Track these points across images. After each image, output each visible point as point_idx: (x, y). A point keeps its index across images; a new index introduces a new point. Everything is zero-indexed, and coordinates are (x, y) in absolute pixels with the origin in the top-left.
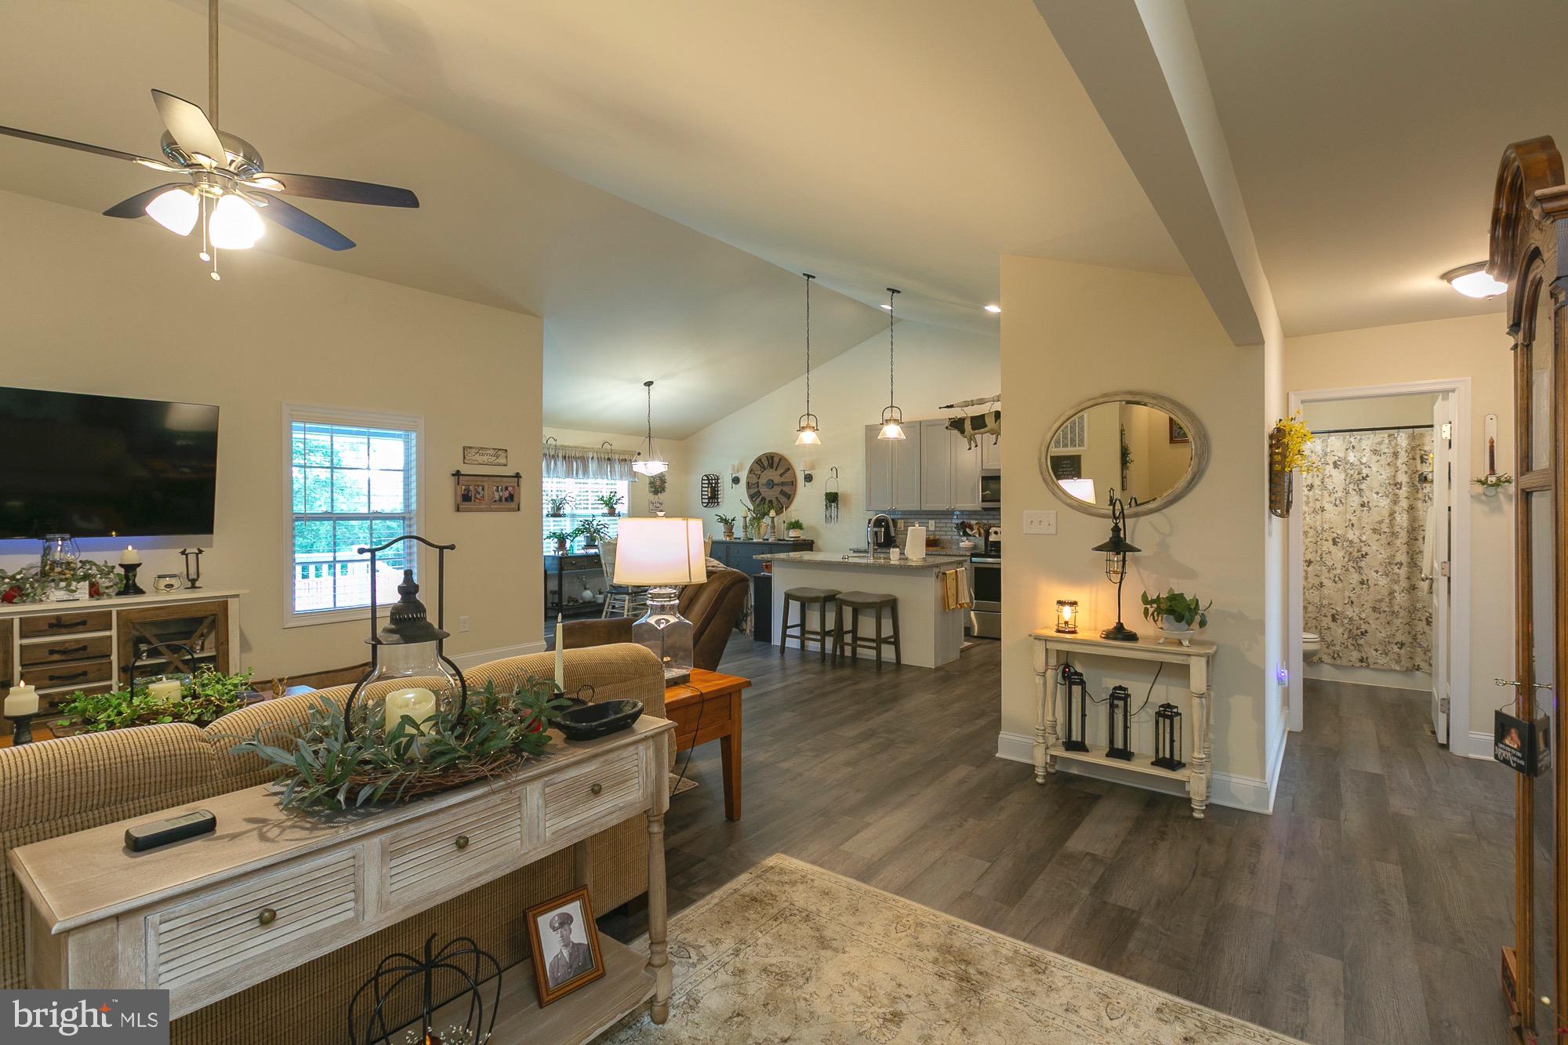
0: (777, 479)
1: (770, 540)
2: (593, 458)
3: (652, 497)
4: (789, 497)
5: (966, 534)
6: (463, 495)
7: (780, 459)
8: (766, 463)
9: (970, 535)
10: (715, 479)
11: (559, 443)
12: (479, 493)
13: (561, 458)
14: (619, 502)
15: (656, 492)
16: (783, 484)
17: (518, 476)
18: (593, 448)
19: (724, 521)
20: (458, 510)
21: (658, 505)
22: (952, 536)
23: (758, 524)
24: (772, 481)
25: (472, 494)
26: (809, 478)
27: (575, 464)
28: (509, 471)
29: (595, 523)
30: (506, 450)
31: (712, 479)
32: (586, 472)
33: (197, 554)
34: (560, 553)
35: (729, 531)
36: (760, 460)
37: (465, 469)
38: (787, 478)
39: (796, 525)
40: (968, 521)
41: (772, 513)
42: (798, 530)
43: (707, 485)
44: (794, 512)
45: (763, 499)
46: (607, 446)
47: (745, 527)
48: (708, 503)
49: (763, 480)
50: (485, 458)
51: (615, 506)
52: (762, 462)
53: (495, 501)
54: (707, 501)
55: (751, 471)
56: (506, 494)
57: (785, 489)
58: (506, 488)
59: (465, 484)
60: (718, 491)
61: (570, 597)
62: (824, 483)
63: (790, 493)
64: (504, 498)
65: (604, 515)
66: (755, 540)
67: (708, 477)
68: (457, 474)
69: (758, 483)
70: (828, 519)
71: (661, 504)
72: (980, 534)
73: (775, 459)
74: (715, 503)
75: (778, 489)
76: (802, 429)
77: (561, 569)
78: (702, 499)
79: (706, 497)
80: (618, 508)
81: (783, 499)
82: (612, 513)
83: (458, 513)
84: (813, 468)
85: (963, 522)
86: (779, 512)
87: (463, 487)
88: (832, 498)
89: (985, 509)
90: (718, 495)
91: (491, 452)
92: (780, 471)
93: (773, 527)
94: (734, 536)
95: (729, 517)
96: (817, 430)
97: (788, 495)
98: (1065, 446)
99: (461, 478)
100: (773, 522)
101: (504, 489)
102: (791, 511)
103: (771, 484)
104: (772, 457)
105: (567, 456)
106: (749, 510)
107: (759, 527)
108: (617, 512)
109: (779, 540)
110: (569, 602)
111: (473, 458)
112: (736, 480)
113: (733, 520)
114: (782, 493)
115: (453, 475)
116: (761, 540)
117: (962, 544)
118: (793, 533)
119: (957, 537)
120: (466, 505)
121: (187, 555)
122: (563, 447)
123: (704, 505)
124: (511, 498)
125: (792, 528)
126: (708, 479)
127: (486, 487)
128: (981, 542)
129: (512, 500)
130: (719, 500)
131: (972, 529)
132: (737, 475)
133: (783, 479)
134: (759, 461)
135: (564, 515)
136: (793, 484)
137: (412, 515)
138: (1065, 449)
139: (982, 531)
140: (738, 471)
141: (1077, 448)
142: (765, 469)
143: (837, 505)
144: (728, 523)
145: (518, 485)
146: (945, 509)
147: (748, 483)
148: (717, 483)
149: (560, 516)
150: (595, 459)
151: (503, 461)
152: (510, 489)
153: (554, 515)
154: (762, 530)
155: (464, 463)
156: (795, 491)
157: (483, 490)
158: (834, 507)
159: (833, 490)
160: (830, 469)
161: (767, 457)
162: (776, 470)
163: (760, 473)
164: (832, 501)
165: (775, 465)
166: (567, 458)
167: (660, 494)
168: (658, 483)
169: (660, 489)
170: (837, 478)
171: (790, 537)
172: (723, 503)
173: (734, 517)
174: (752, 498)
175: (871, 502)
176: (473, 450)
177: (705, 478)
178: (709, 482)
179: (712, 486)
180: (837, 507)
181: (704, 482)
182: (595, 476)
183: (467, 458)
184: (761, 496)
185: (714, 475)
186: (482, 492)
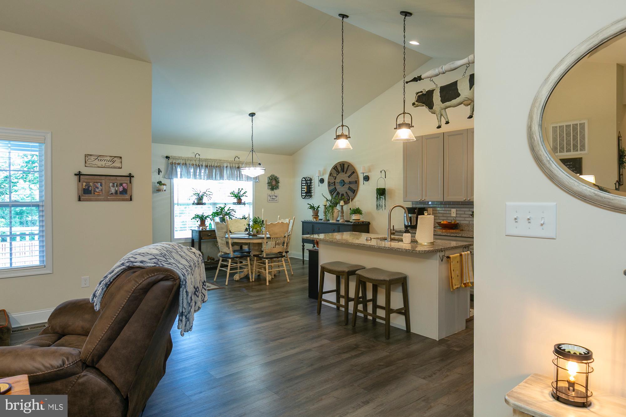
0: (347, 180)
1: (340, 222)
2: (227, 167)
3: (270, 192)
4: (354, 192)
7: (348, 166)
8: (339, 169)
10: (309, 180)
11: (201, 157)
12: (98, 188)
14: (244, 195)
15: (272, 189)
16: (350, 183)
17: (130, 176)
18: (227, 161)
19: (312, 207)
20: (80, 200)
21: (274, 197)
22: (469, 221)
23: (332, 210)
24: (343, 181)
25: (91, 189)
26: (367, 178)
27: (214, 171)
28: (124, 172)
29: (226, 209)
30: (121, 158)
31: (308, 180)
32: (222, 177)
34: (201, 228)
35: (316, 215)
36: (336, 166)
37: (86, 171)
38: (352, 179)
39: (357, 211)
41: (342, 203)
42: (359, 215)
43: (305, 184)
44: (357, 202)
45: (338, 193)
46: (237, 159)
47: (325, 213)
48: (305, 196)
49: (338, 180)
50: (103, 163)
51: (242, 198)
52: (337, 169)
53: (112, 194)
54: (305, 194)
55: (331, 174)
56: (121, 189)
57: (352, 186)
58: (121, 185)
59: (86, 181)
60: (311, 188)
61: (208, 257)
62: (376, 182)
63: (354, 189)
64: (118, 192)
65: (234, 204)
66: (331, 221)
67: (305, 179)
68: (79, 175)
69: (335, 182)
70: (378, 207)
71: (276, 196)
73: (345, 165)
74: (309, 196)
75: (347, 186)
76: (338, 137)
77: (200, 238)
78: (301, 193)
79: (304, 192)
80: (244, 199)
81: (350, 194)
82: (239, 202)
83: (80, 202)
84: (370, 171)
86: (346, 203)
87: (84, 184)
88: (381, 192)
90: (311, 190)
91: (108, 158)
92: (349, 174)
93: (342, 212)
94: (319, 218)
95: (316, 206)
98: (568, 150)
99: (81, 176)
100: (342, 209)
101: (119, 185)
102: (355, 202)
103: (343, 183)
104: (344, 164)
106: (327, 200)
107: (333, 212)
108: (243, 202)
109: (346, 221)
110: (208, 260)
111: (93, 163)
112: (322, 181)
113: (318, 207)
114: (350, 189)
115: (76, 175)
116: (335, 222)
118: (355, 217)
120: (87, 196)
123: (303, 197)
124: (125, 191)
125: (354, 214)
126: (306, 181)
127: (103, 183)
129: (126, 193)
130: (311, 194)
132: (322, 177)
133: (350, 180)
134: (335, 168)
135: (205, 204)
136: (357, 182)
137: (46, 204)
138: (568, 153)
140: (323, 175)
141: (579, 152)
142: (339, 173)
143: (385, 197)
144: (315, 210)
145: (130, 182)
147: (329, 182)
148: (311, 183)
149: (202, 204)
150: (229, 167)
151: (119, 165)
152: (124, 185)
153: (198, 204)
154: (335, 215)
155: (86, 166)
156: (358, 187)
157: (101, 186)
158: (383, 199)
159: (382, 187)
160: (381, 172)
161: (340, 165)
162: (346, 173)
163: (335, 175)
164: (381, 194)
165: (345, 170)
166: (208, 167)
167: (275, 190)
168: (274, 183)
169: (275, 187)
170: (385, 178)
171: (354, 220)
172: (313, 196)
173: (319, 206)
174: (331, 193)
175: (406, 197)
176: (92, 158)
177: (304, 179)
178: (306, 182)
179: (308, 185)
180: (385, 198)
181: (303, 182)
182: (229, 178)
183: (88, 162)
184: (336, 191)
185: (308, 177)
186: (100, 188)
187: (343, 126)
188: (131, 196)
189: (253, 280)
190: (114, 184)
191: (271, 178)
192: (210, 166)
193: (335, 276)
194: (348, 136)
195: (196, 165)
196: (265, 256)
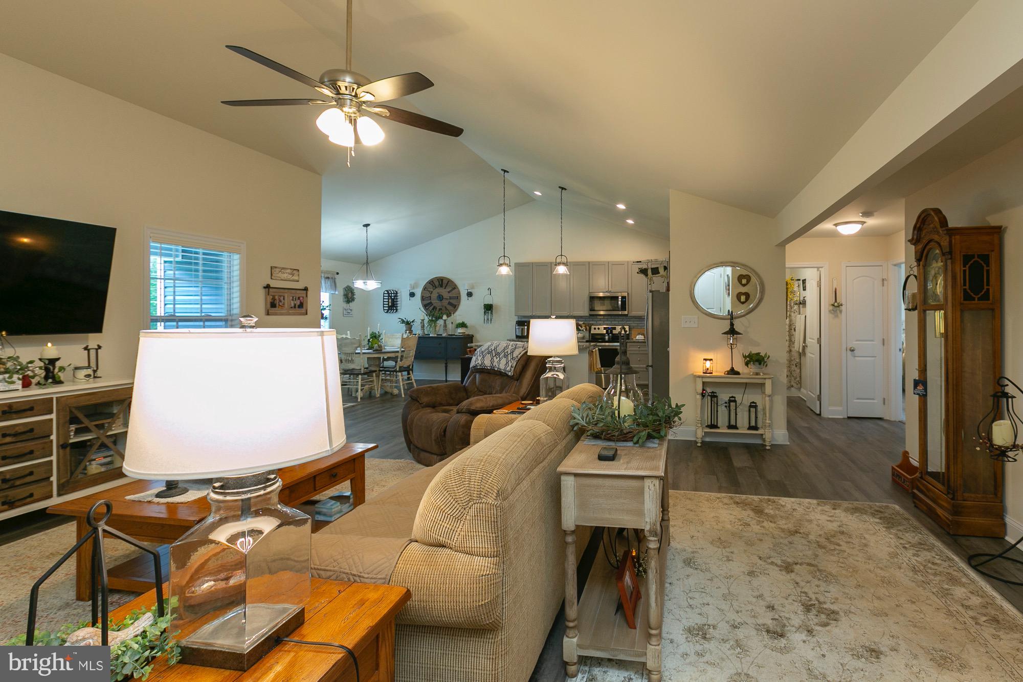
0: (446, 295)
1: (444, 335)
3: (345, 305)
4: (455, 307)
5: (578, 330)
6: (271, 302)
7: (448, 282)
8: (437, 284)
10: (394, 293)
12: (280, 301)
15: (348, 302)
16: (450, 298)
17: (306, 289)
19: (403, 322)
20: (268, 314)
21: (349, 311)
23: (434, 324)
24: (442, 296)
25: (277, 302)
26: (470, 294)
28: (300, 286)
30: (298, 270)
31: (391, 293)
33: (97, 350)
35: (408, 329)
37: (273, 284)
38: (453, 294)
39: (463, 325)
40: (578, 322)
41: (445, 317)
42: (465, 329)
43: (387, 297)
44: (460, 316)
45: (435, 308)
47: (423, 327)
48: (388, 310)
49: (433, 295)
50: (285, 276)
52: (434, 283)
53: (292, 307)
54: (387, 308)
55: (425, 288)
56: (298, 303)
57: (451, 301)
58: (299, 298)
59: (273, 294)
60: (397, 302)
62: (481, 297)
64: (297, 306)
66: (431, 335)
68: (268, 287)
69: (430, 297)
70: (485, 321)
71: (351, 310)
72: (586, 330)
73: (444, 281)
74: (394, 310)
75: (446, 301)
76: (501, 265)
78: (384, 307)
79: (387, 306)
81: (450, 307)
83: (268, 316)
84: (473, 288)
86: (449, 317)
87: (271, 297)
88: (489, 308)
89: (590, 315)
90: (396, 304)
91: (289, 271)
92: (449, 289)
93: (445, 326)
95: (409, 320)
97: (454, 305)
99: (270, 290)
100: (445, 323)
101: (297, 298)
102: (456, 316)
103: (441, 298)
104: (442, 280)
107: (435, 326)
109: (449, 335)
111: (277, 275)
112: (412, 295)
113: (413, 322)
114: (450, 304)
115: (265, 288)
116: (436, 335)
118: (460, 330)
120: (272, 310)
121: (89, 350)
123: (386, 311)
124: (301, 306)
125: (459, 327)
126: (388, 293)
128: (587, 335)
129: (302, 307)
130: (398, 308)
132: (413, 291)
133: (450, 295)
134: (431, 282)
136: (458, 298)
137: (233, 318)
139: (588, 328)
140: (414, 288)
142: (436, 288)
143: (492, 312)
144: (408, 324)
145: (307, 296)
146: (566, 315)
147: (422, 297)
148: (396, 296)
151: (296, 278)
152: (301, 298)
154: (438, 328)
155: (271, 279)
156: (460, 302)
157: (284, 299)
158: (489, 313)
159: (490, 303)
160: (485, 290)
161: (438, 280)
162: (444, 288)
163: (432, 290)
165: (444, 285)
167: (350, 303)
168: (349, 295)
169: (351, 300)
170: (491, 295)
171: (459, 333)
172: (399, 310)
173: (414, 320)
174: (425, 307)
175: (516, 310)
176: (277, 270)
177: (386, 292)
178: (389, 295)
179: (392, 298)
181: (385, 295)
183: (273, 275)
184: (433, 306)
185: (393, 290)
186: (283, 301)
187: (504, 256)
188: (307, 310)
190: (293, 297)
191: (347, 289)
196: (398, 369)
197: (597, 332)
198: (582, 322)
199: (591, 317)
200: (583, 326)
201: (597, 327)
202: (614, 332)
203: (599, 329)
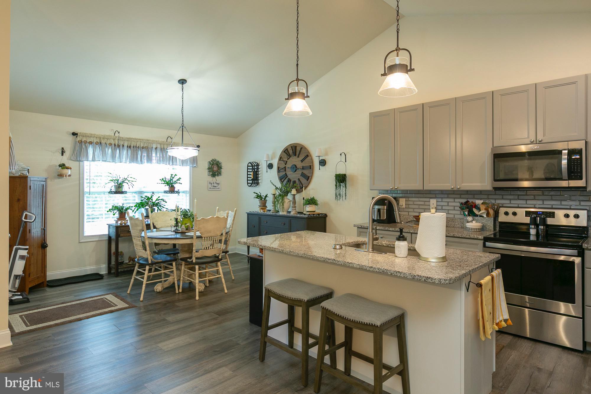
0: (300, 165)
1: (292, 214)
2: (156, 148)
3: (211, 179)
4: (308, 178)
5: (471, 213)
7: (301, 148)
8: (291, 152)
9: (477, 216)
10: (256, 166)
11: (121, 135)
13: (125, 147)
14: (178, 182)
15: (214, 175)
16: (303, 168)
18: (156, 141)
19: (259, 197)
21: (215, 185)
22: (454, 214)
23: (283, 200)
24: (296, 166)
26: (323, 163)
27: (140, 152)
29: (154, 199)
31: (255, 166)
32: (149, 159)
34: (119, 222)
35: (264, 205)
36: (287, 149)
38: (306, 163)
39: (312, 202)
40: (474, 201)
41: (294, 191)
42: (314, 206)
43: (251, 170)
44: (311, 191)
45: (289, 180)
46: (169, 140)
47: (274, 203)
48: (252, 184)
49: (289, 165)
51: (175, 185)
52: (288, 152)
54: (251, 182)
55: (280, 159)
57: (305, 172)
60: (258, 174)
62: (335, 166)
63: (308, 175)
65: (166, 192)
66: (281, 213)
67: (252, 164)
69: (285, 167)
70: (338, 196)
71: (218, 184)
72: (488, 214)
73: (297, 148)
74: (256, 183)
75: (299, 172)
76: (292, 96)
77: (118, 235)
78: (247, 180)
79: (250, 179)
80: (177, 187)
81: (303, 181)
82: (172, 190)
84: (326, 154)
85: (468, 202)
86: (299, 191)
88: (341, 179)
89: (496, 189)
90: (258, 177)
92: (302, 158)
93: (294, 202)
94: (267, 209)
95: (263, 194)
96: (308, 97)
100: (294, 198)
102: (309, 190)
103: (295, 168)
104: (296, 147)
105: (132, 146)
106: (277, 188)
107: (284, 203)
108: (176, 190)
109: (299, 213)
110: (129, 262)
112: (270, 166)
113: (266, 196)
114: (303, 175)
116: (284, 213)
117: (469, 225)
118: (309, 208)
119: (462, 216)
122: (129, 139)
123: (249, 185)
125: (308, 204)
126: (252, 166)
128: (490, 223)
130: (260, 181)
131: (479, 209)
132: (271, 162)
133: (303, 164)
134: (286, 151)
135: (125, 192)
136: (311, 168)
139: (491, 212)
140: (272, 159)
142: (290, 157)
143: (346, 184)
144: (262, 199)
146: (450, 189)
147: (278, 168)
148: (258, 169)
149: (122, 193)
150: (159, 149)
153: (116, 192)
154: (286, 205)
156: (312, 173)
158: (343, 187)
159: (342, 172)
160: (341, 155)
161: (292, 147)
162: (298, 157)
163: (286, 160)
164: (341, 181)
165: (297, 153)
166: (132, 148)
167: (217, 177)
168: (215, 168)
169: (216, 173)
170: (346, 162)
171: (308, 212)
172: (260, 184)
173: (267, 194)
174: (281, 180)
175: (374, 184)
177: (249, 165)
178: (253, 168)
179: (255, 170)
180: (346, 186)
181: (249, 168)
182: (159, 162)
184: (287, 178)
185: (255, 162)
187: (298, 80)
189: (180, 291)
191: (212, 163)
192: (134, 147)
193: (286, 305)
194: (306, 95)
195: (115, 145)
196: (194, 261)
197: (511, 219)
198: (482, 201)
199: (497, 192)
200: (483, 207)
201: (511, 211)
202: (550, 221)
203: (515, 214)
